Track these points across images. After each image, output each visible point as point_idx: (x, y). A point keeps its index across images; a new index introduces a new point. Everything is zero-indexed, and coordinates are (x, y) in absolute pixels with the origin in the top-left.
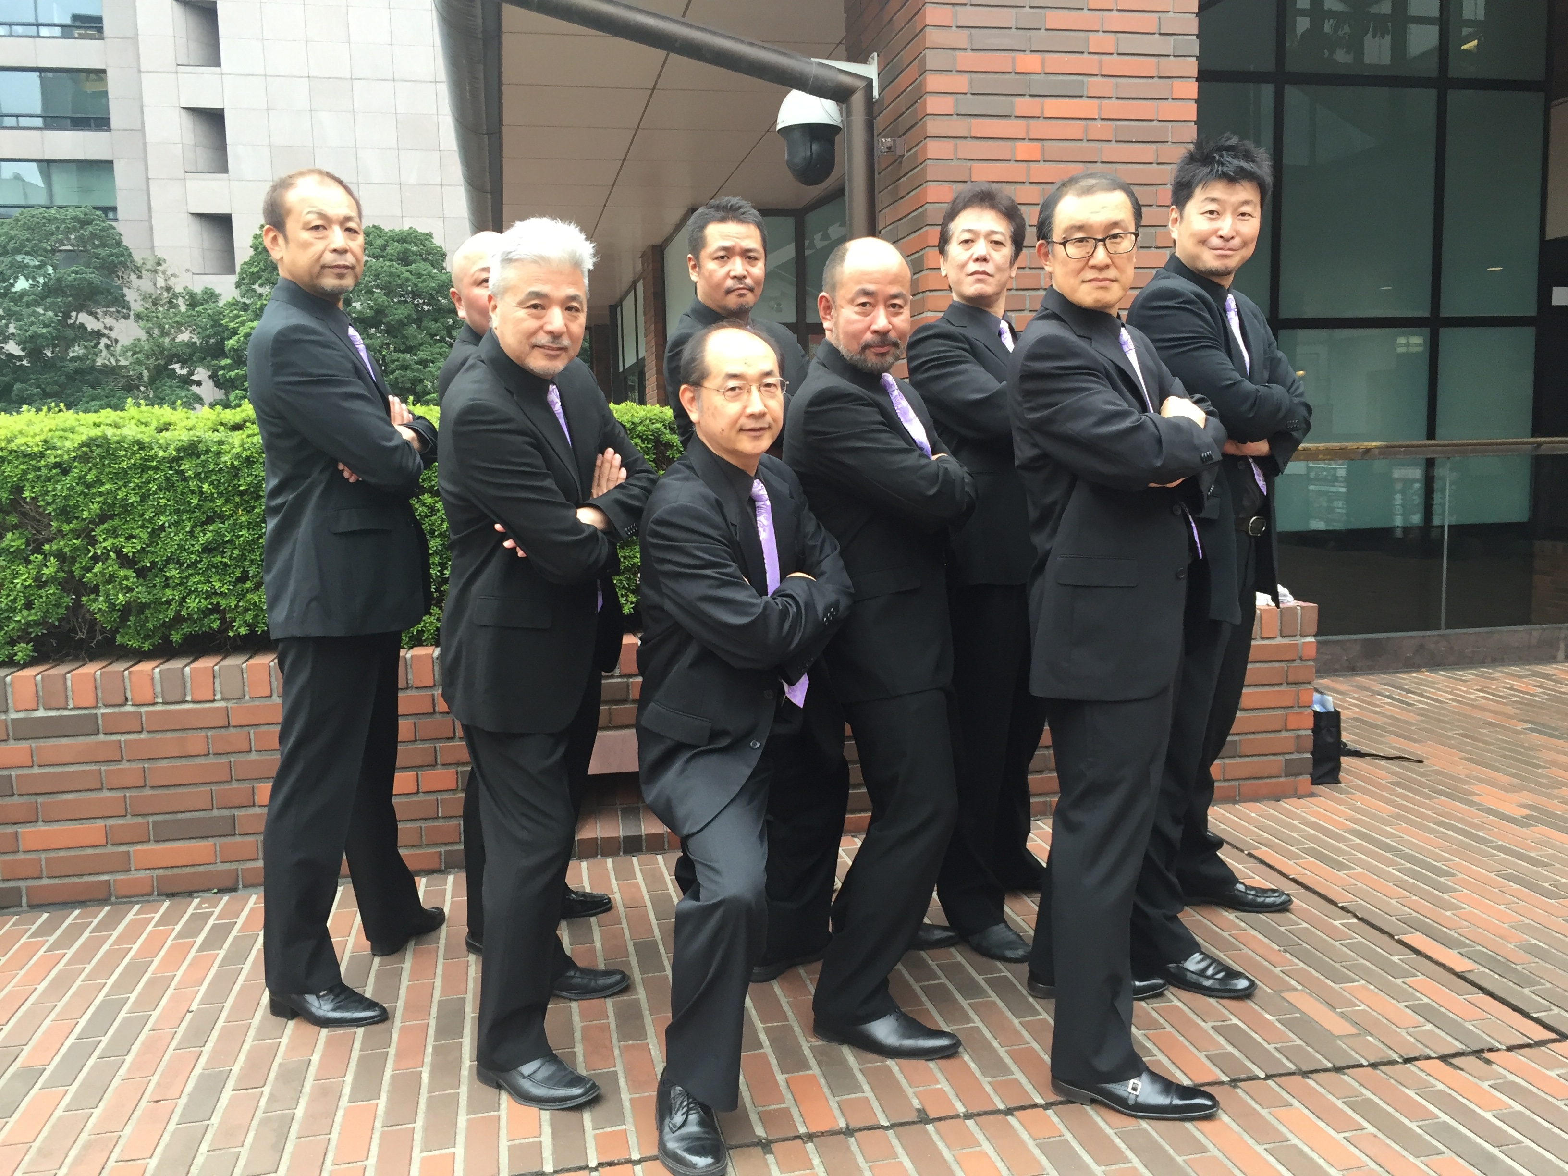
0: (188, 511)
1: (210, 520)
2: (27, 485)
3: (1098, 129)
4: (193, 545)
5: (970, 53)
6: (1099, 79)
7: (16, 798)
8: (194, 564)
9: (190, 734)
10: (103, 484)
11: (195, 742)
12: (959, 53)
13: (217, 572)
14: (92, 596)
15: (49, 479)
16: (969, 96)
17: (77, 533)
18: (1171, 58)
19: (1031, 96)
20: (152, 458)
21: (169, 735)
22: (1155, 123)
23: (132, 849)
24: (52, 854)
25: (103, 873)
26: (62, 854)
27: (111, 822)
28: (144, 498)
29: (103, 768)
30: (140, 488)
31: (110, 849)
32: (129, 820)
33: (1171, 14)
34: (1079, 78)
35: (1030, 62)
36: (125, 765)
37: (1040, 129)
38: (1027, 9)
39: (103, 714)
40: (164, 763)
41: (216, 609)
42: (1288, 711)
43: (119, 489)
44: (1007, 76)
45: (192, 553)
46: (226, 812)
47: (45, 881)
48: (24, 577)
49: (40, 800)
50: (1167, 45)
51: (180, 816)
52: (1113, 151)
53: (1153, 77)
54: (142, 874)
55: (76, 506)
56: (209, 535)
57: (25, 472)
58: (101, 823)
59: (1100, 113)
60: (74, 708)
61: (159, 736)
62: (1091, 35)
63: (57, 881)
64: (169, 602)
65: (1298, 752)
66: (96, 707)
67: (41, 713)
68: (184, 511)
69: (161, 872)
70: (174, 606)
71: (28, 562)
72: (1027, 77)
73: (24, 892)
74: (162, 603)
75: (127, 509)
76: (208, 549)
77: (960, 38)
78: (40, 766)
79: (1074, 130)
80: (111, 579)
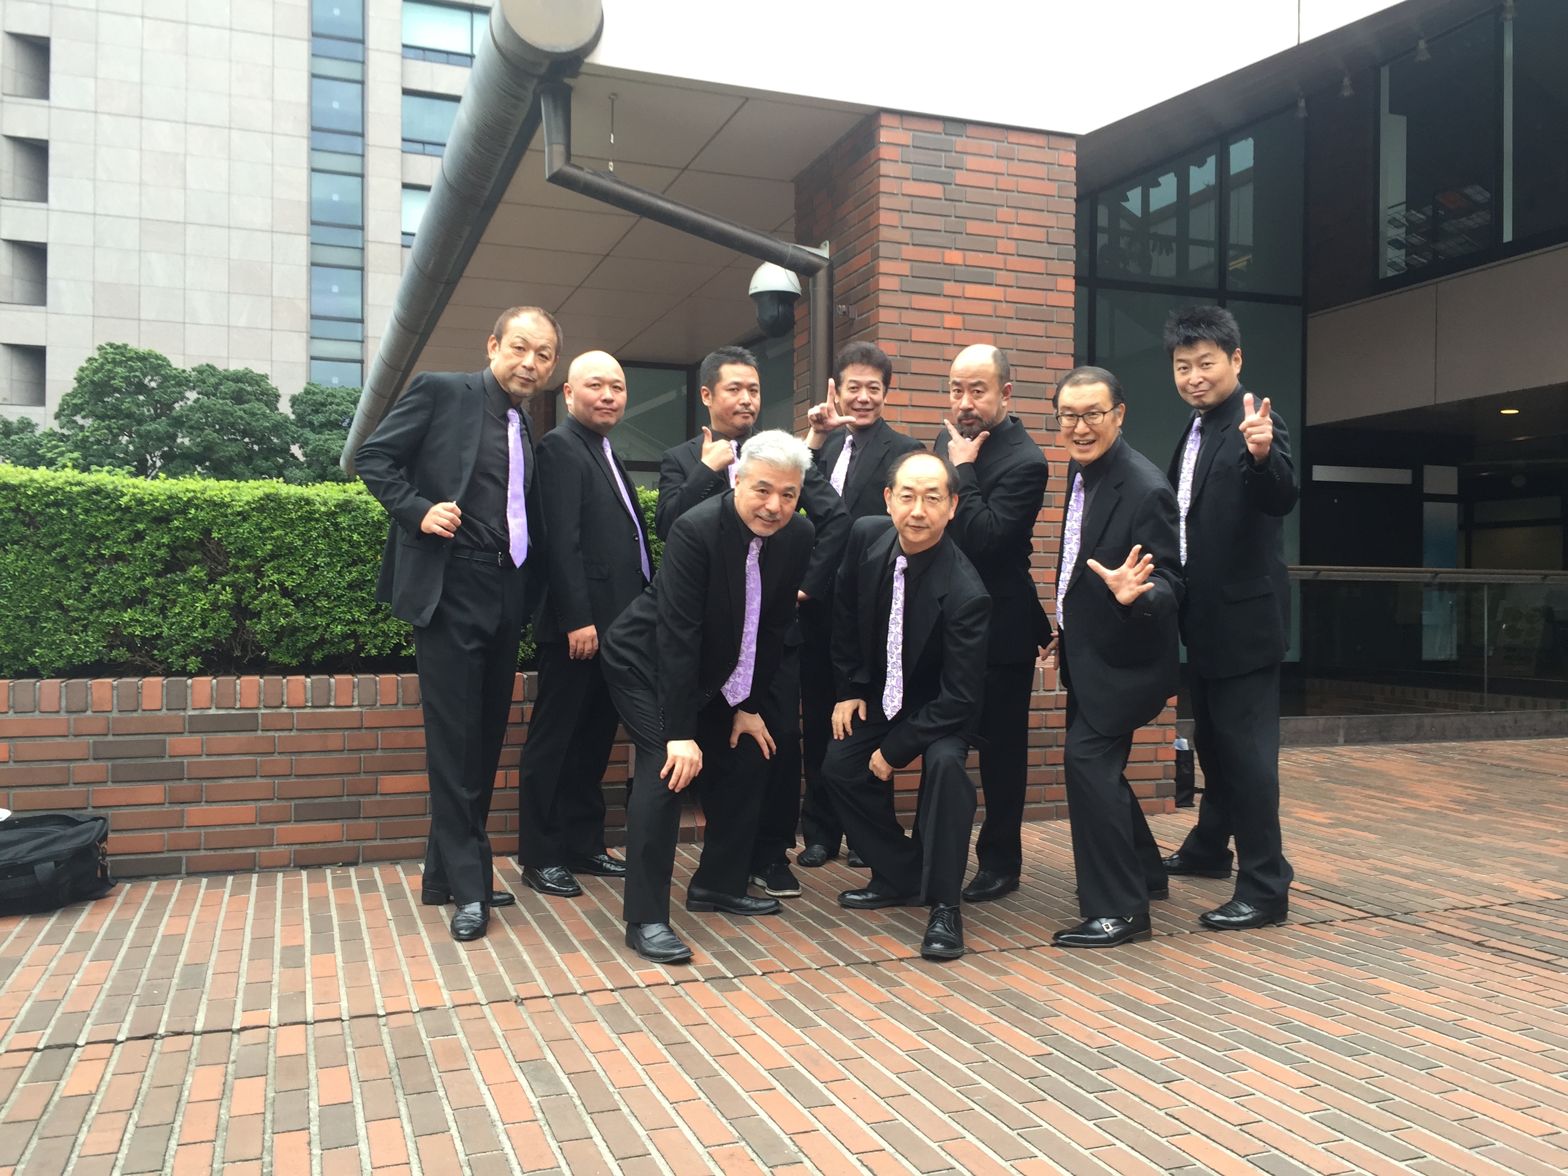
0: (338, 555)
1: (354, 563)
2: (215, 527)
3: (1004, 307)
4: (339, 582)
5: (911, 247)
6: (1004, 272)
7: (185, 781)
8: (339, 597)
9: (330, 733)
10: (274, 530)
11: (335, 740)
12: (903, 246)
13: (356, 605)
14: (255, 620)
15: (233, 524)
16: (910, 278)
17: (249, 569)
18: (1056, 261)
19: (955, 281)
20: (315, 512)
21: (314, 733)
22: (1045, 307)
23: (276, 827)
24: (210, 830)
25: (251, 847)
26: (218, 829)
27: (261, 804)
28: (306, 543)
29: (259, 759)
30: (304, 534)
31: (258, 827)
32: (276, 803)
33: (1056, 229)
34: (990, 270)
35: (954, 257)
36: (276, 757)
37: (961, 306)
38: (953, 218)
39: (262, 714)
40: (308, 757)
41: (354, 635)
42: (1158, 746)
43: (286, 534)
44: (938, 266)
45: (338, 588)
46: (353, 799)
47: (203, 853)
48: (203, 602)
49: (204, 783)
50: (1053, 252)
51: (317, 801)
52: (1014, 326)
53: (1042, 274)
54: (282, 849)
55: (252, 547)
56: (354, 574)
57: (215, 517)
58: (252, 805)
59: (1005, 297)
60: (241, 708)
61: (306, 734)
62: (999, 240)
63: (212, 853)
64: (315, 628)
65: (1165, 779)
66: (257, 708)
67: (212, 711)
68: (334, 555)
69: (298, 847)
70: (320, 631)
71: (205, 590)
72: (952, 267)
73: (184, 861)
74: (309, 629)
75: (291, 550)
76: (351, 586)
77: (905, 236)
78: (207, 755)
79: (987, 308)
80: (275, 605)
